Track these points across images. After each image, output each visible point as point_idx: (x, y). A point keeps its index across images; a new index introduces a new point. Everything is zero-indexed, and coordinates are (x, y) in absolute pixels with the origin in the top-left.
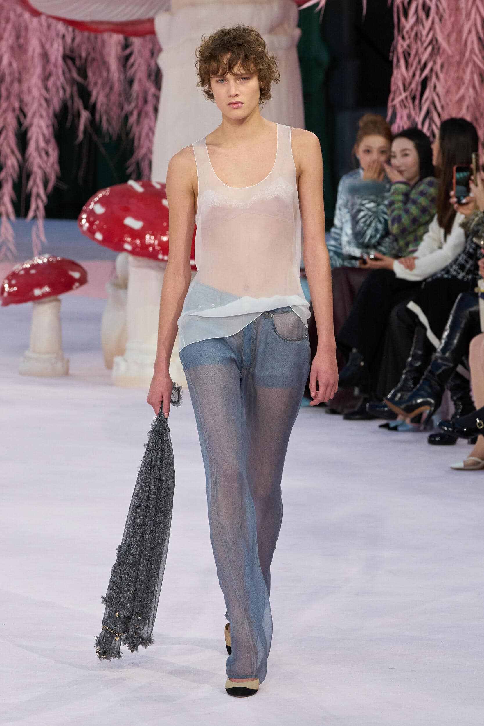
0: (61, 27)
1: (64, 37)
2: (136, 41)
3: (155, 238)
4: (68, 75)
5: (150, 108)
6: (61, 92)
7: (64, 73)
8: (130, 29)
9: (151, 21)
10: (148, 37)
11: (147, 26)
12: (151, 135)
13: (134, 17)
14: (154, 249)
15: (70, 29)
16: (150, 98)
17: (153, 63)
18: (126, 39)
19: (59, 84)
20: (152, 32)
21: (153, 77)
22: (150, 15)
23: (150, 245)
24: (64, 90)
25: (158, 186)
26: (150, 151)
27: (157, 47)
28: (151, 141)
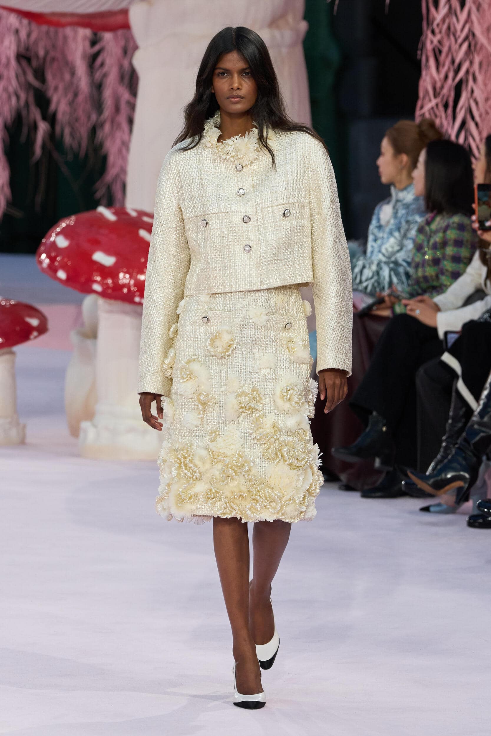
0: (13, 20)
1: (17, 31)
2: (108, 36)
3: (131, 277)
4: (22, 79)
5: (122, 119)
6: (14, 100)
7: (17, 76)
8: (99, 22)
9: (125, 12)
10: (120, 32)
11: (119, 19)
12: (124, 151)
13: (104, 8)
14: (129, 290)
15: (25, 21)
16: (123, 106)
17: (126, 63)
18: (95, 34)
19: (11, 90)
20: (126, 26)
21: (126, 80)
22: (123, 5)
23: (124, 286)
24: (18, 97)
25: (134, 214)
26: (123, 171)
27: (131, 44)
28: (125, 159)
